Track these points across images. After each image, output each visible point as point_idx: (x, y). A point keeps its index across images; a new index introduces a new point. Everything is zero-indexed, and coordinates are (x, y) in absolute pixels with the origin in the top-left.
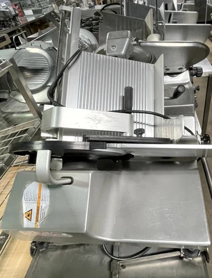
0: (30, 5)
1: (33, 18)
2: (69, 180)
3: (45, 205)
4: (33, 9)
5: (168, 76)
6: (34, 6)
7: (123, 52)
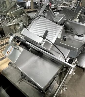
0: (54, 3)
1: (53, 8)
2: (18, 48)
3: (11, 52)
4: (55, 5)
5: (77, 36)
6: (55, 4)
7: (59, 21)
